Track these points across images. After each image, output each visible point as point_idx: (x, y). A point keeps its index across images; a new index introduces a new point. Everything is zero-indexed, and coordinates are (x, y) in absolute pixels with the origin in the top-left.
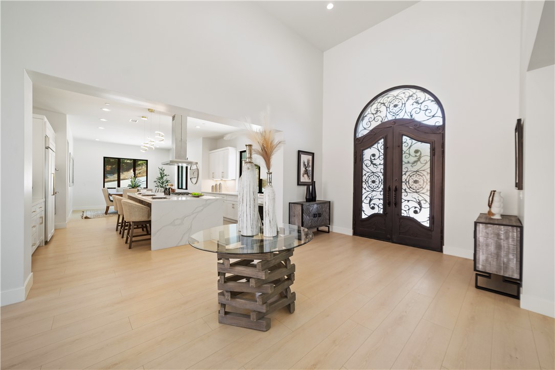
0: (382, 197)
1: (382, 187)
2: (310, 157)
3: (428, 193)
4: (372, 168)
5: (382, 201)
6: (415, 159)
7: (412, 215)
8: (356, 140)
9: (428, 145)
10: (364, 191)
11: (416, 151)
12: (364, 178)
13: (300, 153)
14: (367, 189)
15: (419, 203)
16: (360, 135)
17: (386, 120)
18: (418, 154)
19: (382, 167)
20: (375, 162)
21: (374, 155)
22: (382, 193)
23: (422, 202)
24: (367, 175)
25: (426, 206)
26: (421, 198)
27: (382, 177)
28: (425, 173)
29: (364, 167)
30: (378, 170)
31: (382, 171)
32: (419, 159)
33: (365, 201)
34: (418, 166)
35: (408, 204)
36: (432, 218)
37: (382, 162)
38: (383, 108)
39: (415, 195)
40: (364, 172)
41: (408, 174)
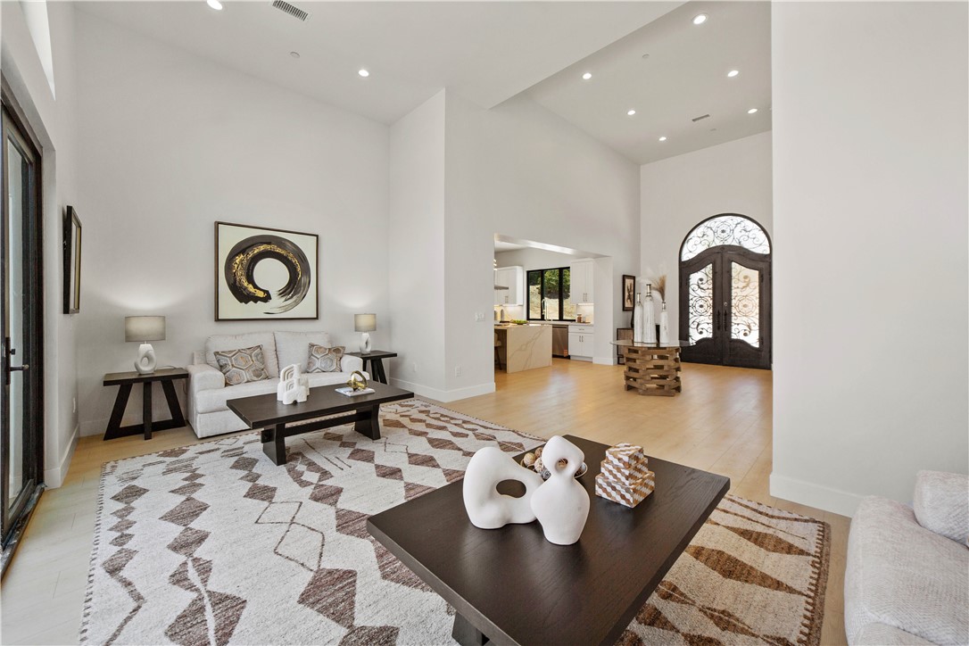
0: (711, 321)
1: (711, 311)
2: (632, 281)
3: (758, 316)
4: (699, 292)
5: (711, 326)
6: (744, 284)
7: (742, 337)
8: (682, 264)
9: (757, 272)
10: (691, 316)
11: (746, 277)
12: (691, 302)
13: (624, 277)
14: (694, 314)
15: (749, 326)
16: (685, 258)
17: (714, 245)
18: (747, 280)
19: (711, 291)
20: (702, 286)
21: (701, 280)
22: (711, 317)
23: (752, 325)
24: (694, 299)
25: (756, 328)
26: (750, 322)
27: (711, 302)
28: (754, 298)
29: (691, 291)
30: (707, 294)
31: (711, 295)
32: (748, 285)
33: (692, 326)
34: (748, 291)
35: (738, 327)
36: (761, 340)
37: (711, 286)
38: (710, 233)
39: (745, 319)
40: (691, 297)
41: (737, 298)
